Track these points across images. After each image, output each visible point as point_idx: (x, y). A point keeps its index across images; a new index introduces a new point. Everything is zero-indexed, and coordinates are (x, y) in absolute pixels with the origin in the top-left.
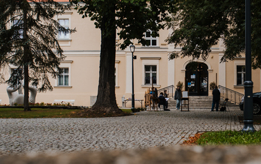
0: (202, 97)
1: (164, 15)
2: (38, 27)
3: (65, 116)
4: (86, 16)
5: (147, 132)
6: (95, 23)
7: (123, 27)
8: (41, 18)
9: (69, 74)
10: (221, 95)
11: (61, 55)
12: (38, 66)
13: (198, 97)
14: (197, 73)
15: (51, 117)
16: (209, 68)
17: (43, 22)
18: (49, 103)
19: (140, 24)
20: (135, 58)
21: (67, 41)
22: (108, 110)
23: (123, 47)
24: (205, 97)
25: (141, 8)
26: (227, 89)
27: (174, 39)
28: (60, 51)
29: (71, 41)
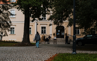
0: (62, 38)
1: (48, 9)
2: (3, 13)
3: (11, 46)
4: (20, 10)
5: (38, 53)
6: (23, 13)
7: (33, 14)
8: (4, 10)
9: (15, 30)
10: (69, 38)
11: (11, 23)
12: (3, 27)
13: (61, 38)
14: (60, 29)
15: (6, 46)
16: (65, 28)
17: (5, 12)
18: (7, 40)
19: (39, 13)
20: (37, 24)
21: (14, 18)
22: (27, 44)
23: (33, 21)
24: (63, 38)
25: (39, 7)
26: (71, 36)
27: (50, 19)
28: (10, 22)
29: (15, 18)
